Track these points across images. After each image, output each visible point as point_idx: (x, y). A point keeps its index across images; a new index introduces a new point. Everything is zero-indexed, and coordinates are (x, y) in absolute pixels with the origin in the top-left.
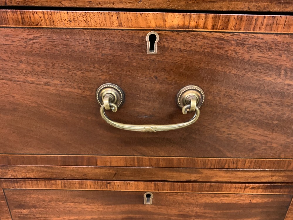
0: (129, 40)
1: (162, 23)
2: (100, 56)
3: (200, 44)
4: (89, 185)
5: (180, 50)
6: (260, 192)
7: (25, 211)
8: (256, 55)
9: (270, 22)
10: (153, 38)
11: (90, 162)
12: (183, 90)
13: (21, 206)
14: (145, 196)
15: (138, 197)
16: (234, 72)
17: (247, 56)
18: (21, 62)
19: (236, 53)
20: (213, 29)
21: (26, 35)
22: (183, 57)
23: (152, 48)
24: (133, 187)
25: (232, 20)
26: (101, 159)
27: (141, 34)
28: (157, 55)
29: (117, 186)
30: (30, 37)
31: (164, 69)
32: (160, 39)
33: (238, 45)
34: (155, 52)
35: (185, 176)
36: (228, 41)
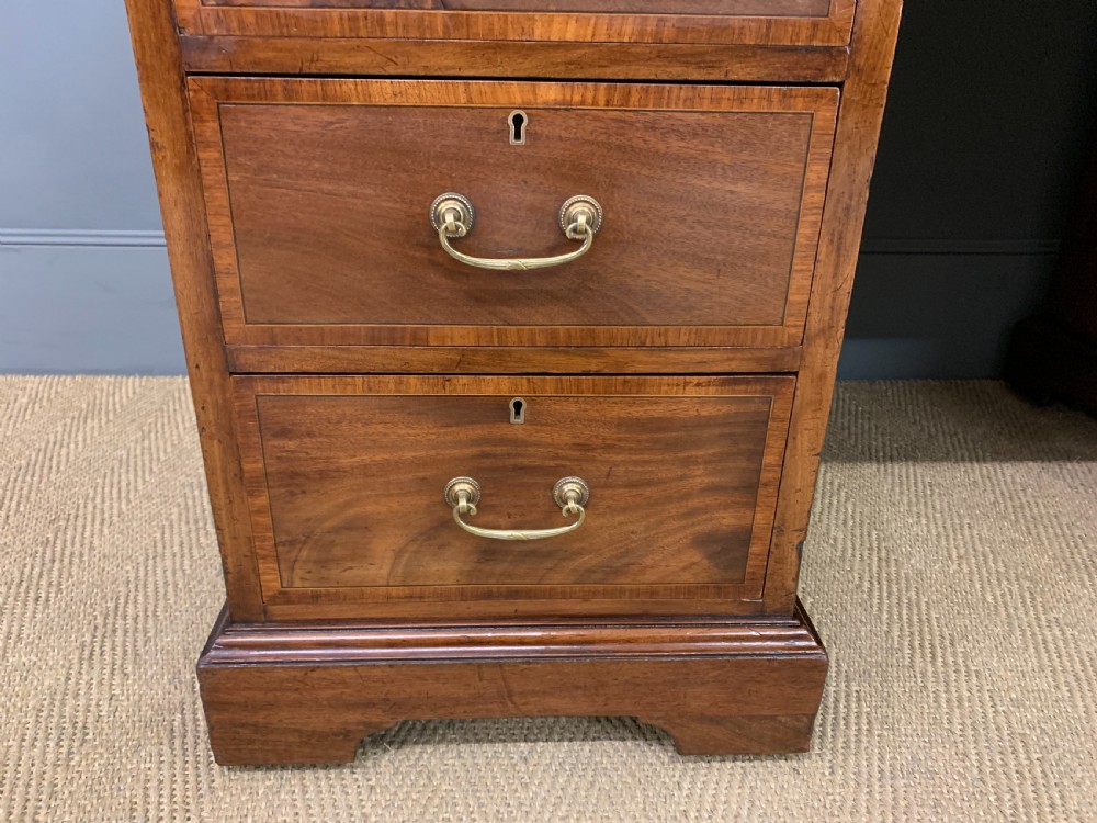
0: (483, 124)
1: (531, 97)
2: (438, 148)
3: (590, 128)
4: (414, 385)
5: (561, 138)
6: (712, 392)
7: (291, 445)
8: (676, 144)
9: (690, 94)
10: (518, 120)
11: (417, 340)
12: (567, 203)
13: (284, 433)
14: (511, 405)
15: (499, 409)
16: (645, 172)
17: (662, 147)
18: (314, 158)
19: (645, 141)
20: (607, 105)
21: (325, 116)
22: (565, 150)
23: (518, 136)
24: (490, 387)
25: (633, 92)
26: (435, 331)
27: (501, 114)
28: (526, 146)
29: (463, 386)
30: (332, 119)
31: (536, 169)
32: (530, 121)
33: (646, 129)
34: (523, 141)
35: (579, 364)
36: (632, 124)
